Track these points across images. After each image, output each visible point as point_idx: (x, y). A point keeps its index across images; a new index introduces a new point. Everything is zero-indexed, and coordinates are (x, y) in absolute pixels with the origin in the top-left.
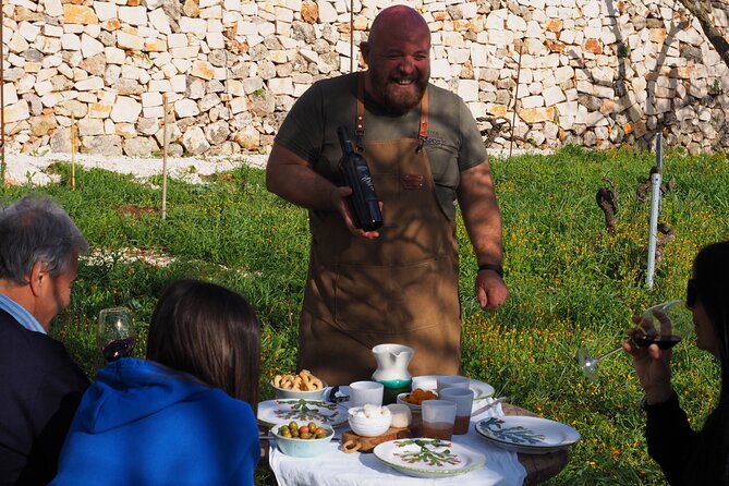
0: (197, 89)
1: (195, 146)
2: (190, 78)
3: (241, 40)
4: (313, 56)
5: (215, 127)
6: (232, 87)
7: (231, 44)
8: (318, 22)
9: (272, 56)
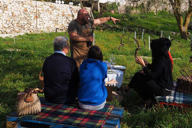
0: (8, 23)
1: (8, 32)
2: (7, 21)
3: (15, 14)
4: (27, 17)
5: (11, 29)
6: (14, 22)
7: (13, 15)
8: (27, 11)
9: (20, 17)
